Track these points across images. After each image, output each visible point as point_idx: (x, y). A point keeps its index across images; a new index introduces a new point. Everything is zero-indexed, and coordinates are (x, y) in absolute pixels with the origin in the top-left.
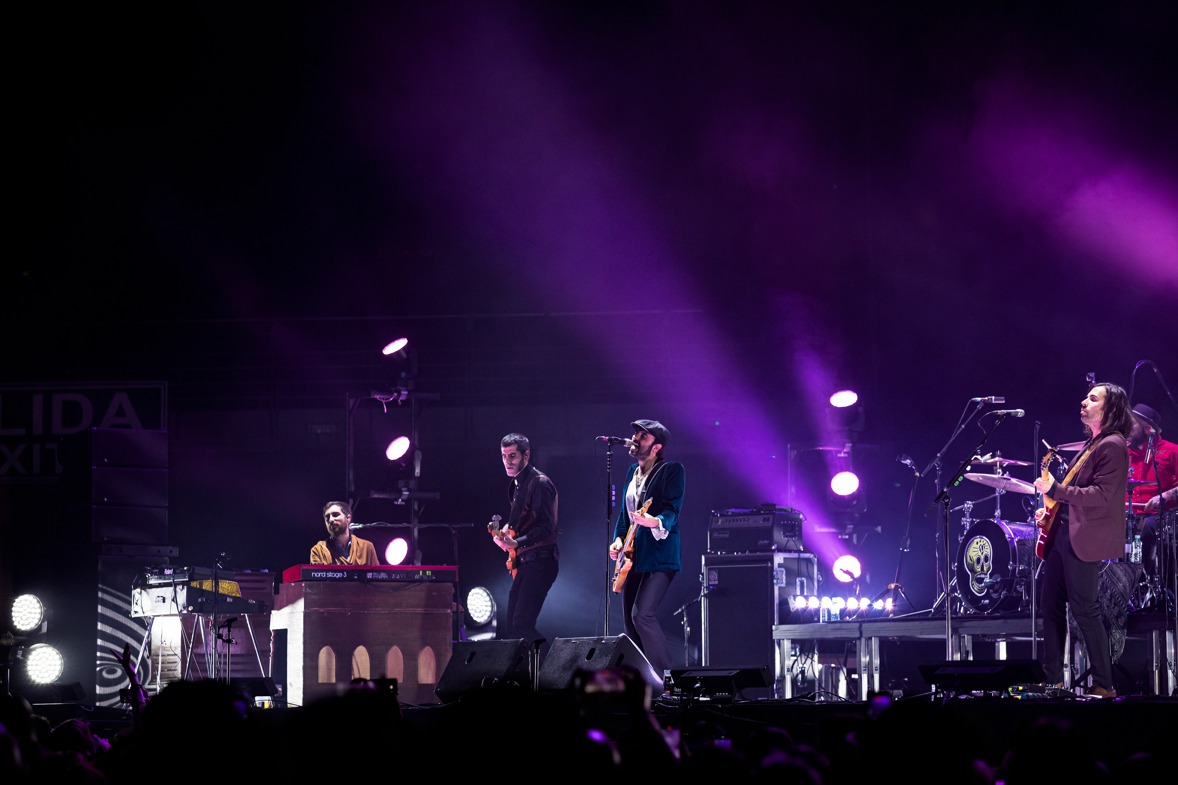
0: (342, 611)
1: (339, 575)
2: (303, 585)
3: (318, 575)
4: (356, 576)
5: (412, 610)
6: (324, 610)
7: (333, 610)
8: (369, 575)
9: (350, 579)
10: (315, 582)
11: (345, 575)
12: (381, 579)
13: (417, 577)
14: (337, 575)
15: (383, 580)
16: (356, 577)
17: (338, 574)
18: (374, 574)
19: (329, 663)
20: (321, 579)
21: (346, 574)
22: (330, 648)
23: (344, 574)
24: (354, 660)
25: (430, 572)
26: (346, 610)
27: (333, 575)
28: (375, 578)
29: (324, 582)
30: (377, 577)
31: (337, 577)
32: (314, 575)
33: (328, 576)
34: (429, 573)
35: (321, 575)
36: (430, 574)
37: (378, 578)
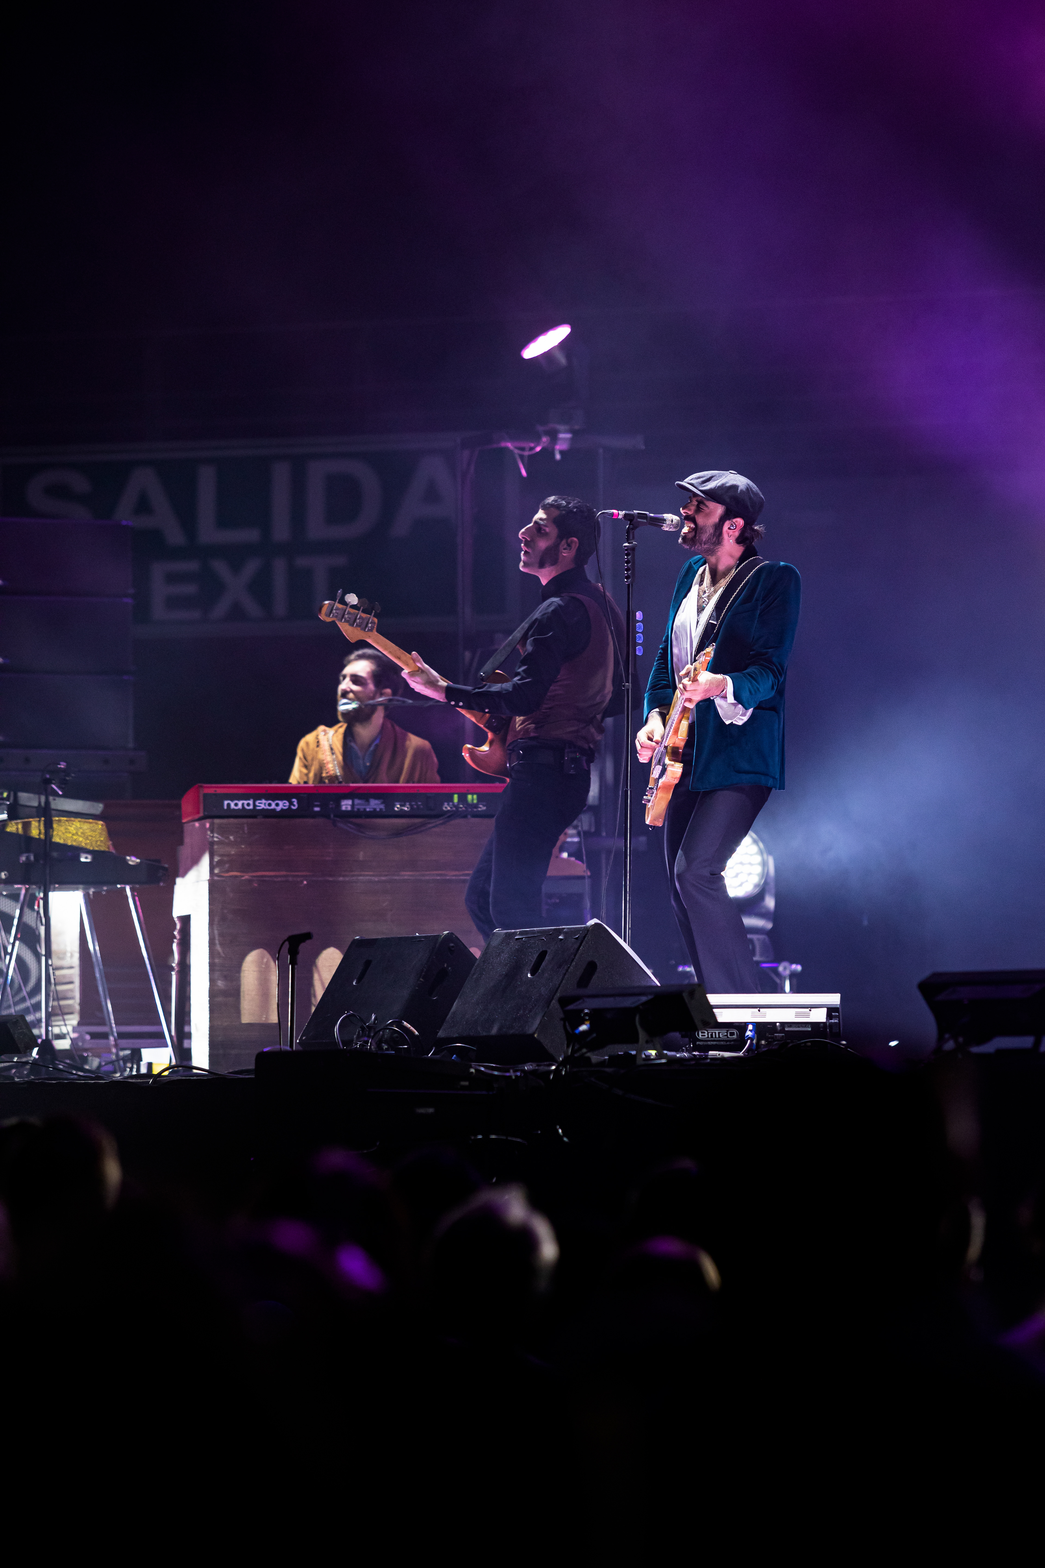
0: (290, 879)
1: (282, 805)
2: (208, 825)
3: (236, 805)
4: (317, 806)
5: (438, 875)
6: (252, 876)
7: (271, 876)
8: (346, 805)
9: (304, 812)
10: (232, 820)
11: (294, 805)
12: (369, 811)
13: (447, 807)
14: (277, 805)
15: (374, 814)
16: (317, 809)
17: (281, 803)
18: (357, 801)
19: (264, 982)
20: (242, 814)
21: (295, 803)
22: (265, 952)
23: (291, 803)
24: (316, 976)
25: (475, 796)
26: (297, 876)
27: (270, 805)
28: (358, 809)
29: (250, 820)
30: (362, 808)
31: (279, 809)
32: (229, 805)
33: (258, 808)
34: (473, 799)
35: (243, 804)
36: (475, 801)
37: (365, 809)
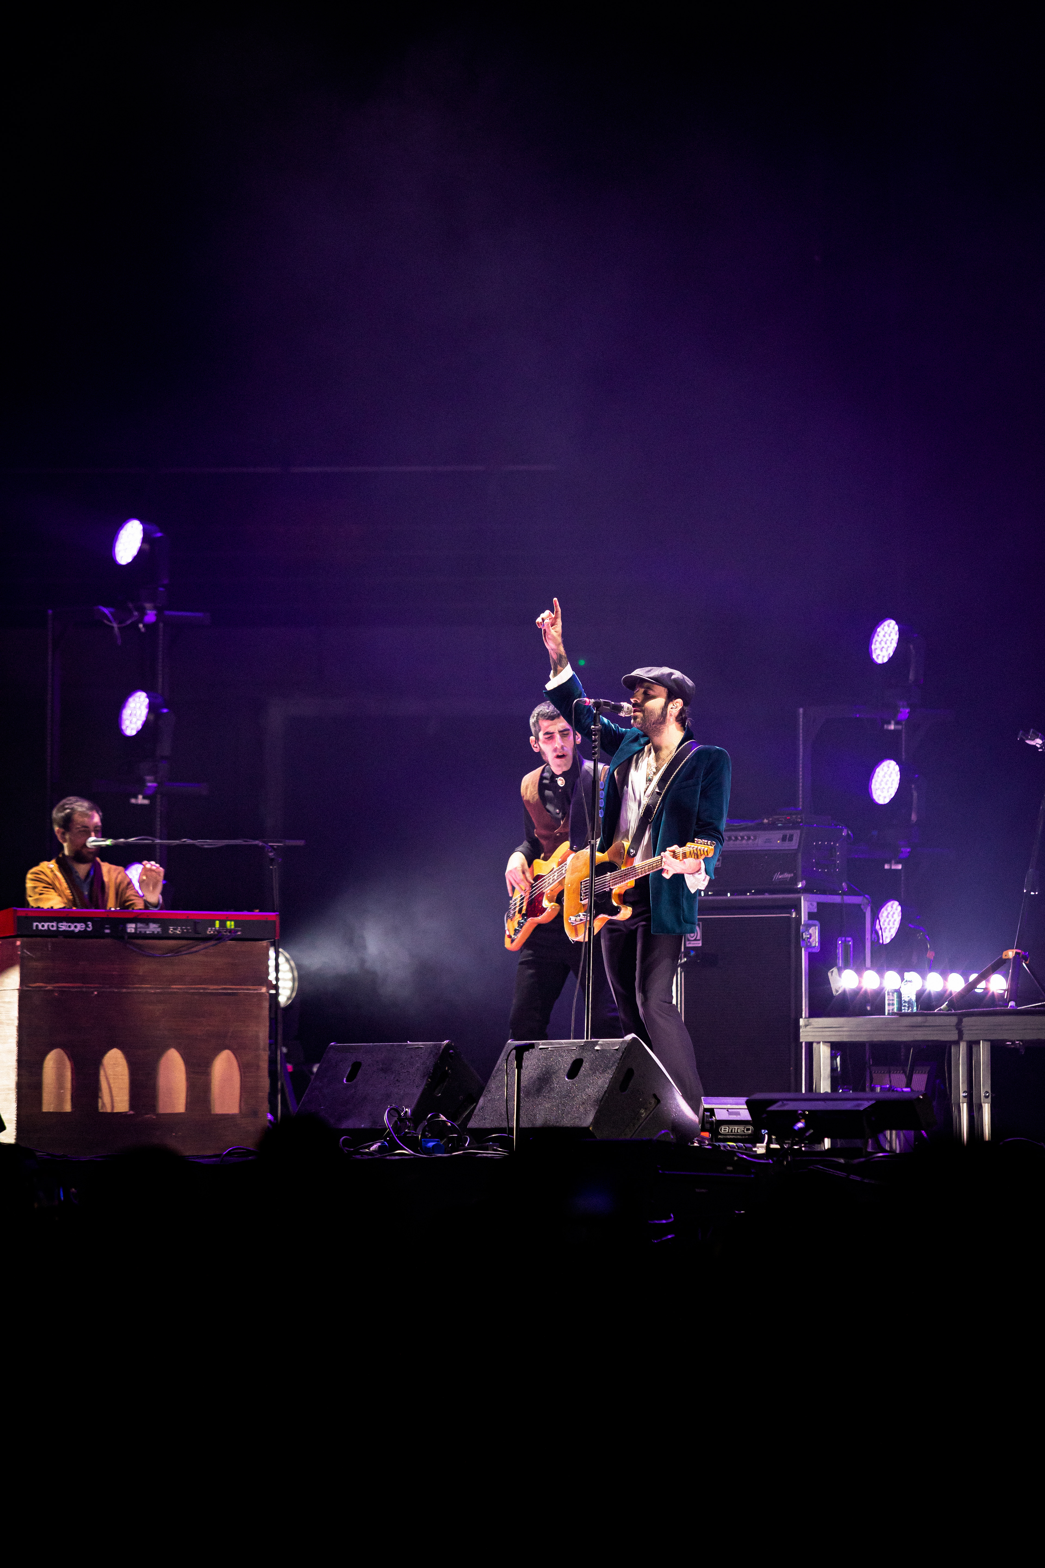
0: (84, 990)
2: (18, 943)
3: (43, 926)
4: (107, 928)
5: (201, 988)
6: (53, 987)
7: (69, 987)
8: (131, 928)
9: (97, 934)
10: (39, 939)
12: (149, 934)
13: (210, 931)
15: (153, 937)
16: (107, 931)
17: (79, 925)
19: (60, 1077)
20: (48, 934)
21: (90, 926)
22: (62, 1052)
23: (87, 926)
24: (102, 1073)
25: (233, 923)
26: (90, 987)
27: (70, 927)
28: (140, 932)
29: (54, 940)
30: (143, 930)
31: (77, 930)
32: (37, 926)
33: (60, 929)
34: (231, 926)
35: (48, 925)
37: (145, 932)
